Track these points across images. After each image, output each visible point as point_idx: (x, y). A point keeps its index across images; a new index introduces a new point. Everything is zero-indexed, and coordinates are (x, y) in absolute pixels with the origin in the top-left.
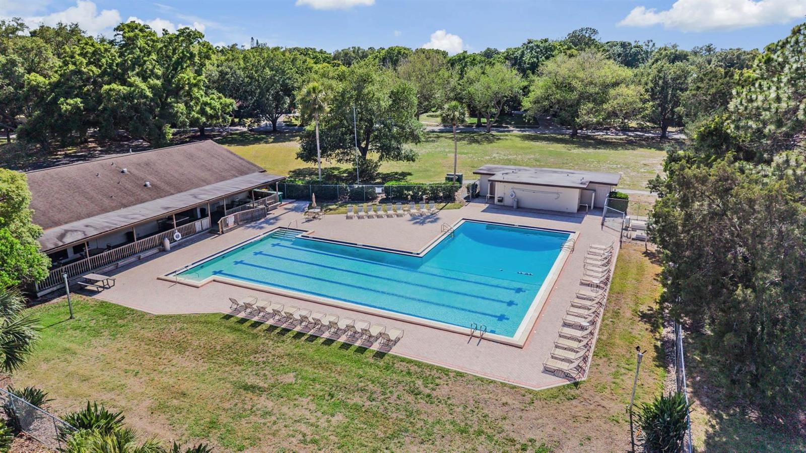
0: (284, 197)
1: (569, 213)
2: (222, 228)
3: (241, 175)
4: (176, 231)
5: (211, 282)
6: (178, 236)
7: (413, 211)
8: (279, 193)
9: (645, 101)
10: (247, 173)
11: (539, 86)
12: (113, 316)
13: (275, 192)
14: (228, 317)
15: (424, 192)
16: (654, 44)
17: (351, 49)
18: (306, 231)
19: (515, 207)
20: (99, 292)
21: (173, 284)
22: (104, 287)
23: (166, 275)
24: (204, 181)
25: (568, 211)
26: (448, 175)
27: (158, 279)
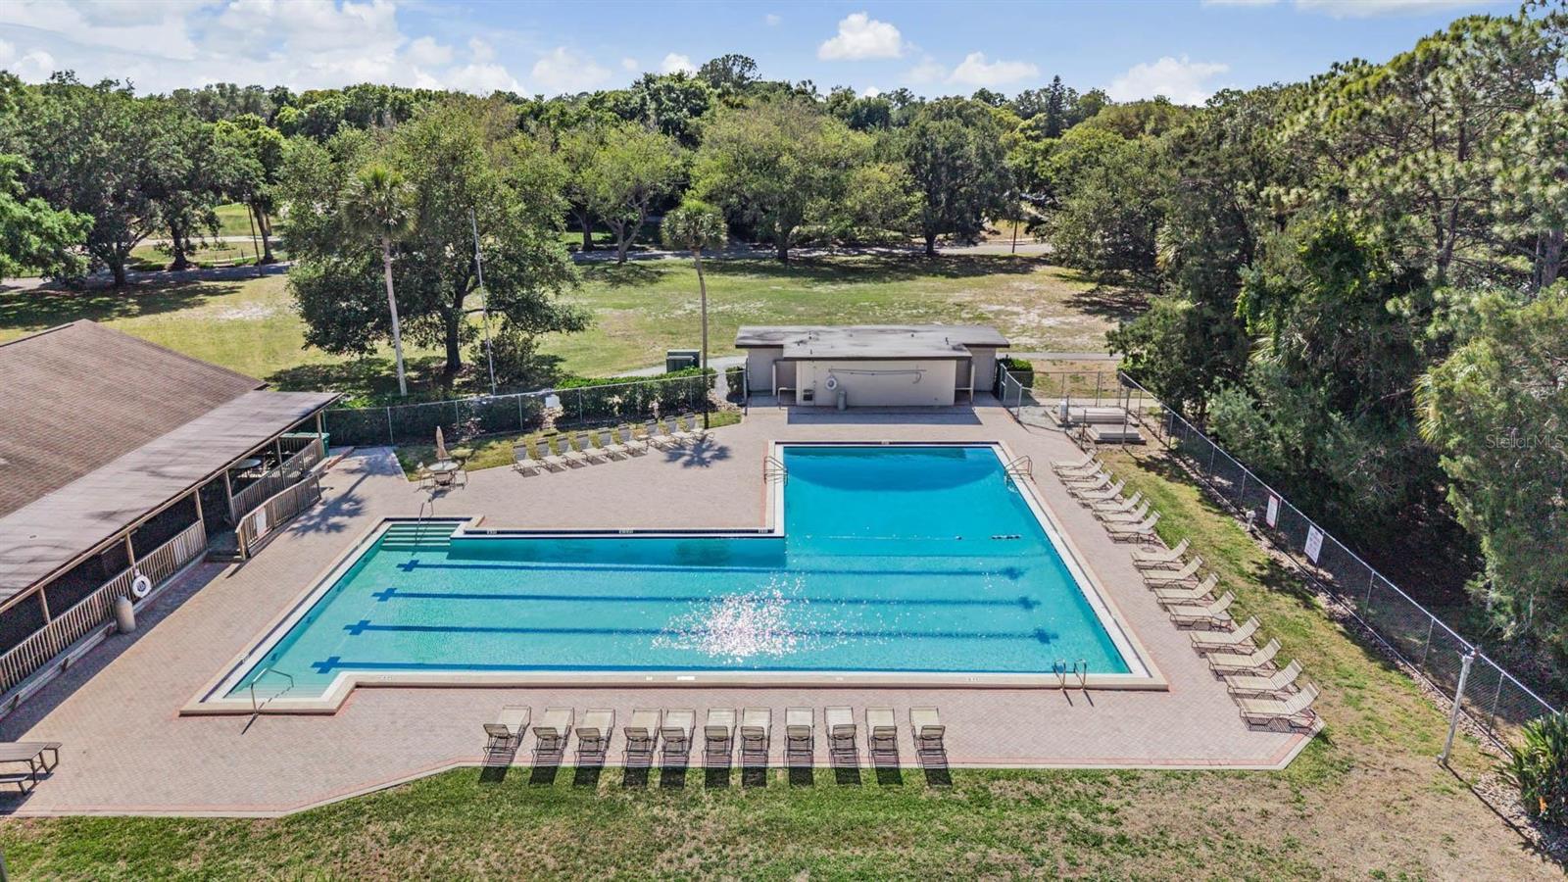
0: (333, 443)
1: (941, 407)
2: (246, 544)
3: (222, 402)
4: (137, 573)
5: (352, 691)
6: (142, 584)
7: (661, 439)
8: (324, 435)
9: (908, 192)
10: (229, 397)
11: (707, 167)
12: (144, 856)
13: (316, 435)
14: (493, 775)
15: (649, 396)
16: (814, 88)
17: (214, 89)
18: (469, 520)
19: (841, 406)
20: (25, 794)
21: (247, 719)
22: (34, 777)
23: (203, 701)
24: (139, 428)
25: (938, 404)
26: (670, 354)
27: (183, 715)
